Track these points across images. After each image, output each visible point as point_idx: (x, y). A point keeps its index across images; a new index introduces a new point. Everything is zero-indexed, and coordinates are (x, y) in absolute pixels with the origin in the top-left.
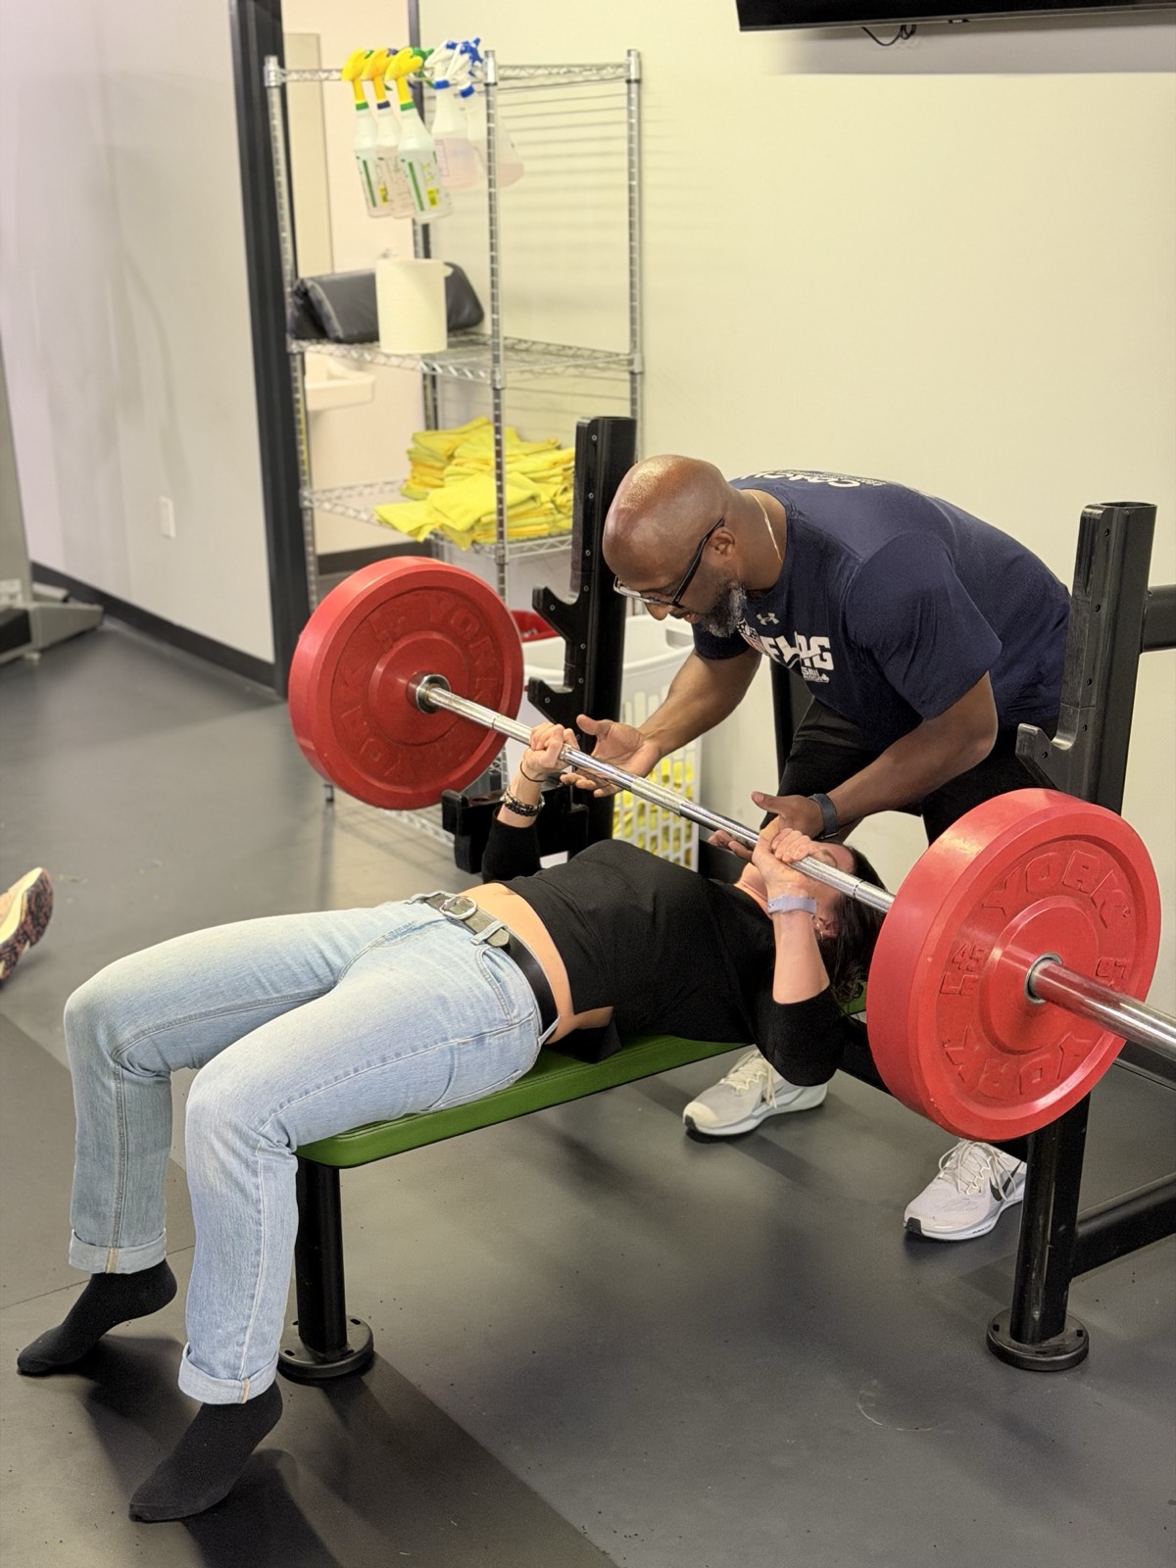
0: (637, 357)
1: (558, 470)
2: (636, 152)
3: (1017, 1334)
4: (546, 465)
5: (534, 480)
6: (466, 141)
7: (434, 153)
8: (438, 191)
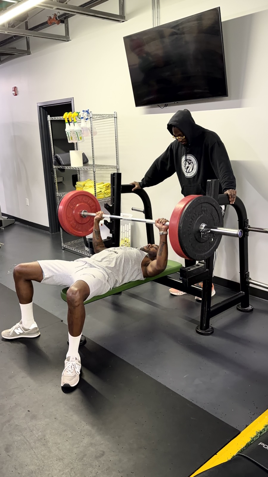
0: (118, 166)
1: (105, 187)
2: (116, 130)
3: (201, 329)
4: (102, 186)
5: (101, 189)
6: (87, 128)
7: (81, 130)
8: (82, 137)
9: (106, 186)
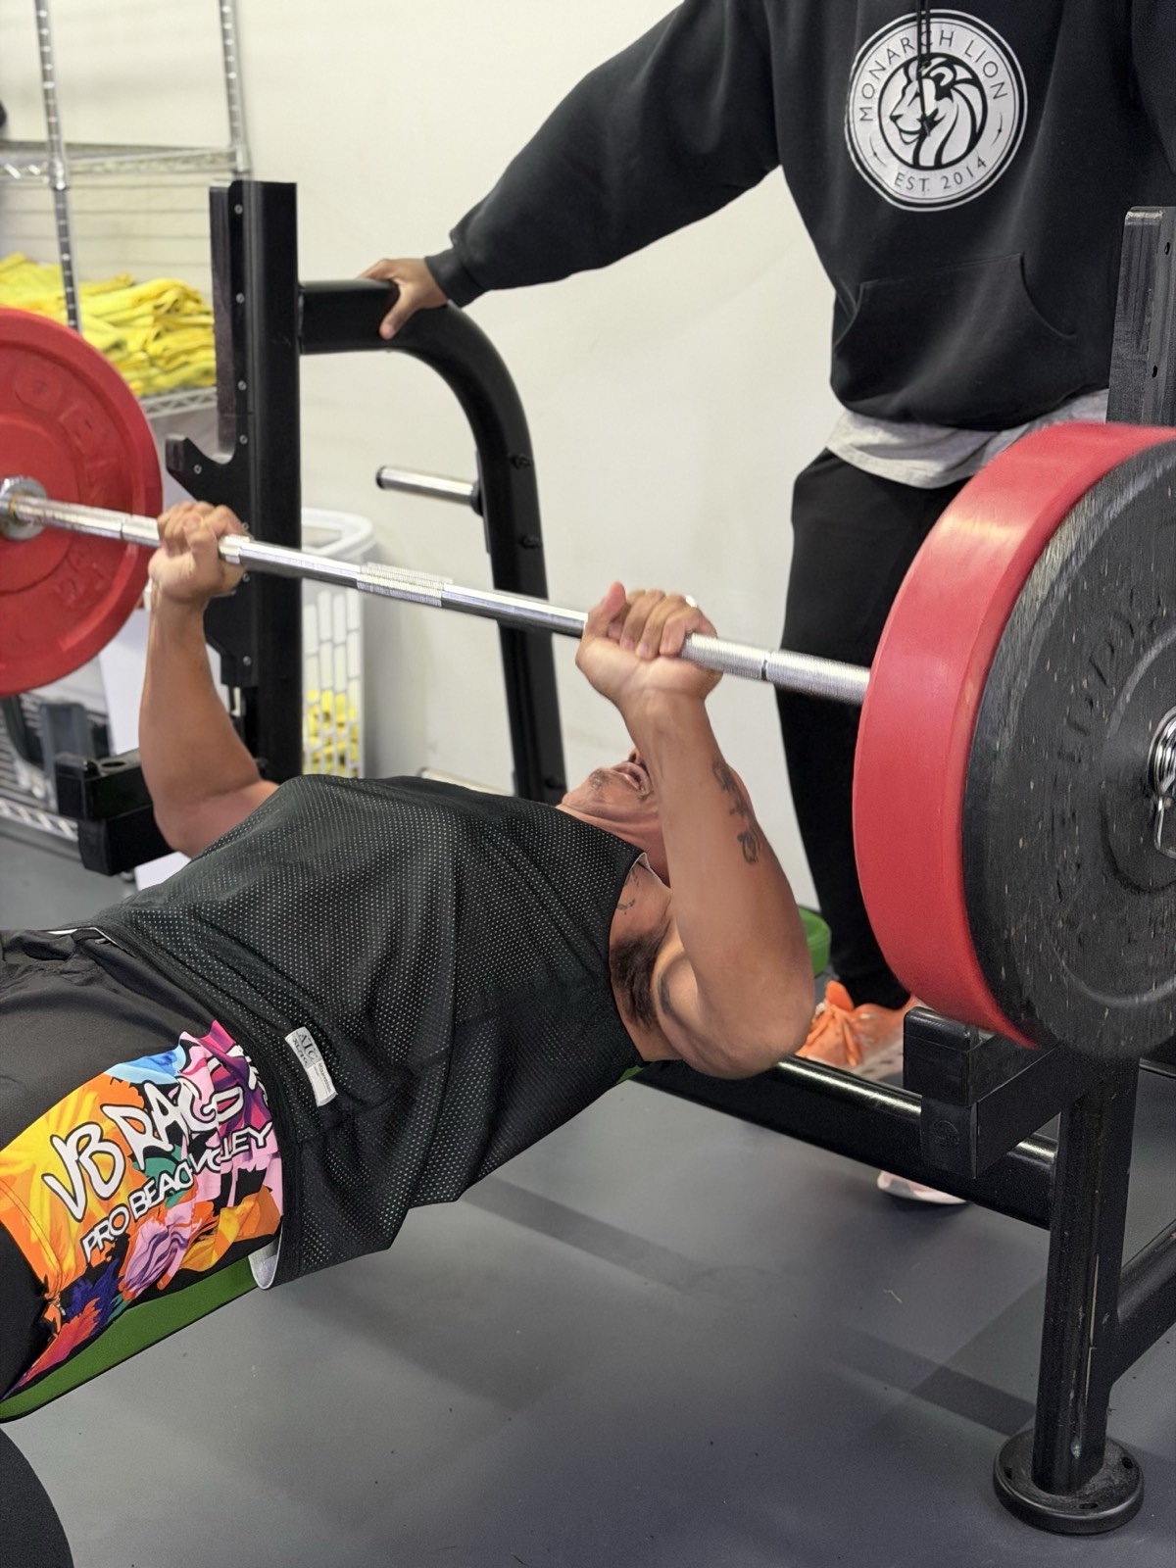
0: (240, 149)
3: (1044, 1481)
9: (157, 307)
